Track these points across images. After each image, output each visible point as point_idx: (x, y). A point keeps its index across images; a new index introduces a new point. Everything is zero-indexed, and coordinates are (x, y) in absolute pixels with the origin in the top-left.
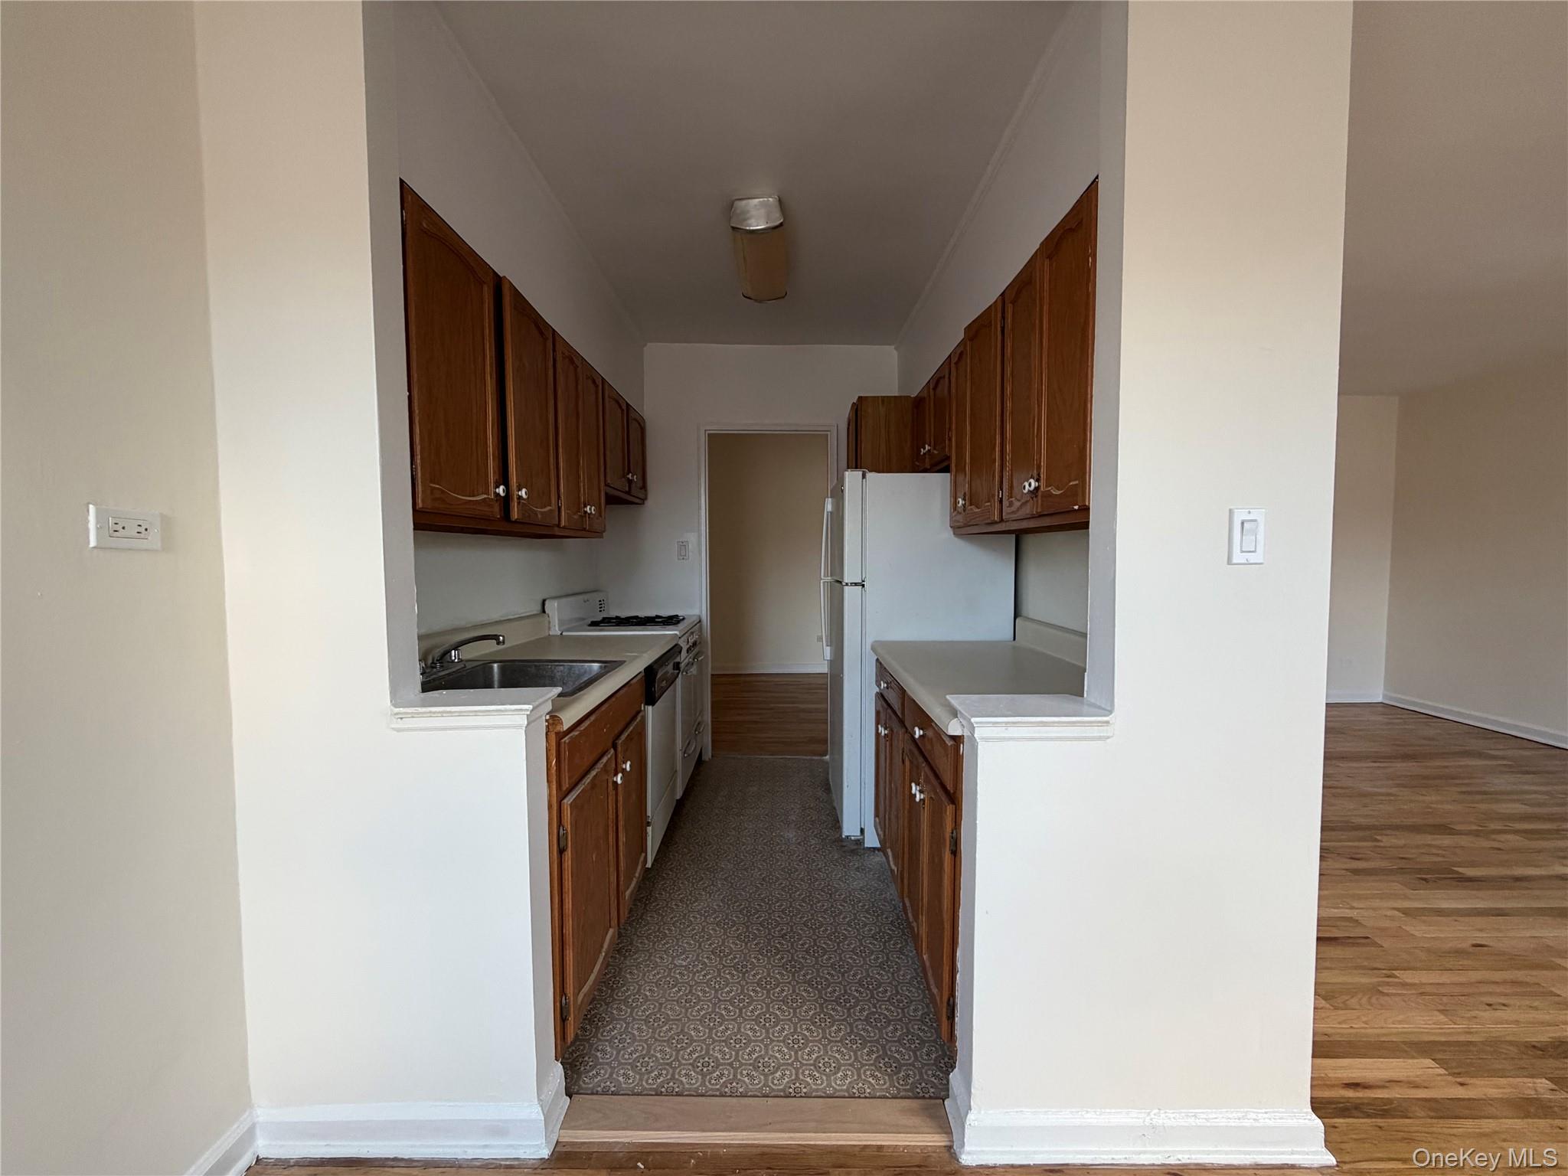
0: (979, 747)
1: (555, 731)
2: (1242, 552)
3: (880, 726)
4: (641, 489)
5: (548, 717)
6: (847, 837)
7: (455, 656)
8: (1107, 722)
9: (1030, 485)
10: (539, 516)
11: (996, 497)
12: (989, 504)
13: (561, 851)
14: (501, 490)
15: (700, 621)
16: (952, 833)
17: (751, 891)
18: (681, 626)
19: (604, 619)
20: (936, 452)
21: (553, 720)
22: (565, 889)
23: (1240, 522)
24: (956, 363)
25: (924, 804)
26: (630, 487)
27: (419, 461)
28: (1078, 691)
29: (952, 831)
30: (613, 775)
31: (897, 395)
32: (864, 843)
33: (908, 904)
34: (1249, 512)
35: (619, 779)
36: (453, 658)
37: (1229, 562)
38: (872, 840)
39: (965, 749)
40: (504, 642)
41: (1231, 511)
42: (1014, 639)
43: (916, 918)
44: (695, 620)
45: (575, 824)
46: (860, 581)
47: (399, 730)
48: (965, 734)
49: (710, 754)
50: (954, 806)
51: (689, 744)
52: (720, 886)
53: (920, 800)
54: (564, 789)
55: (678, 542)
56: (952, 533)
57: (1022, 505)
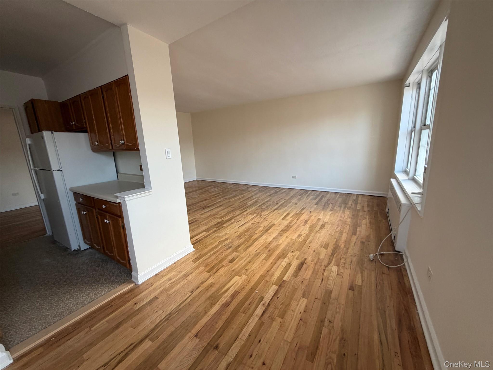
0: (127, 203)
2: (168, 156)
6: (74, 250)
8: (151, 191)
9: (122, 142)
12: (108, 144)
16: (122, 224)
20: (78, 125)
23: (167, 151)
24: (83, 99)
25: (110, 223)
28: (143, 187)
32: (81, 249)
33: (107, 252)
37: (166, 159)
39: (122, 205)
41: (165, 149)
42: (118, 179)
46: (59, 169)
48: (122, 201)
50: (121, 218)
56: (92, 151)
57: (119, 146)
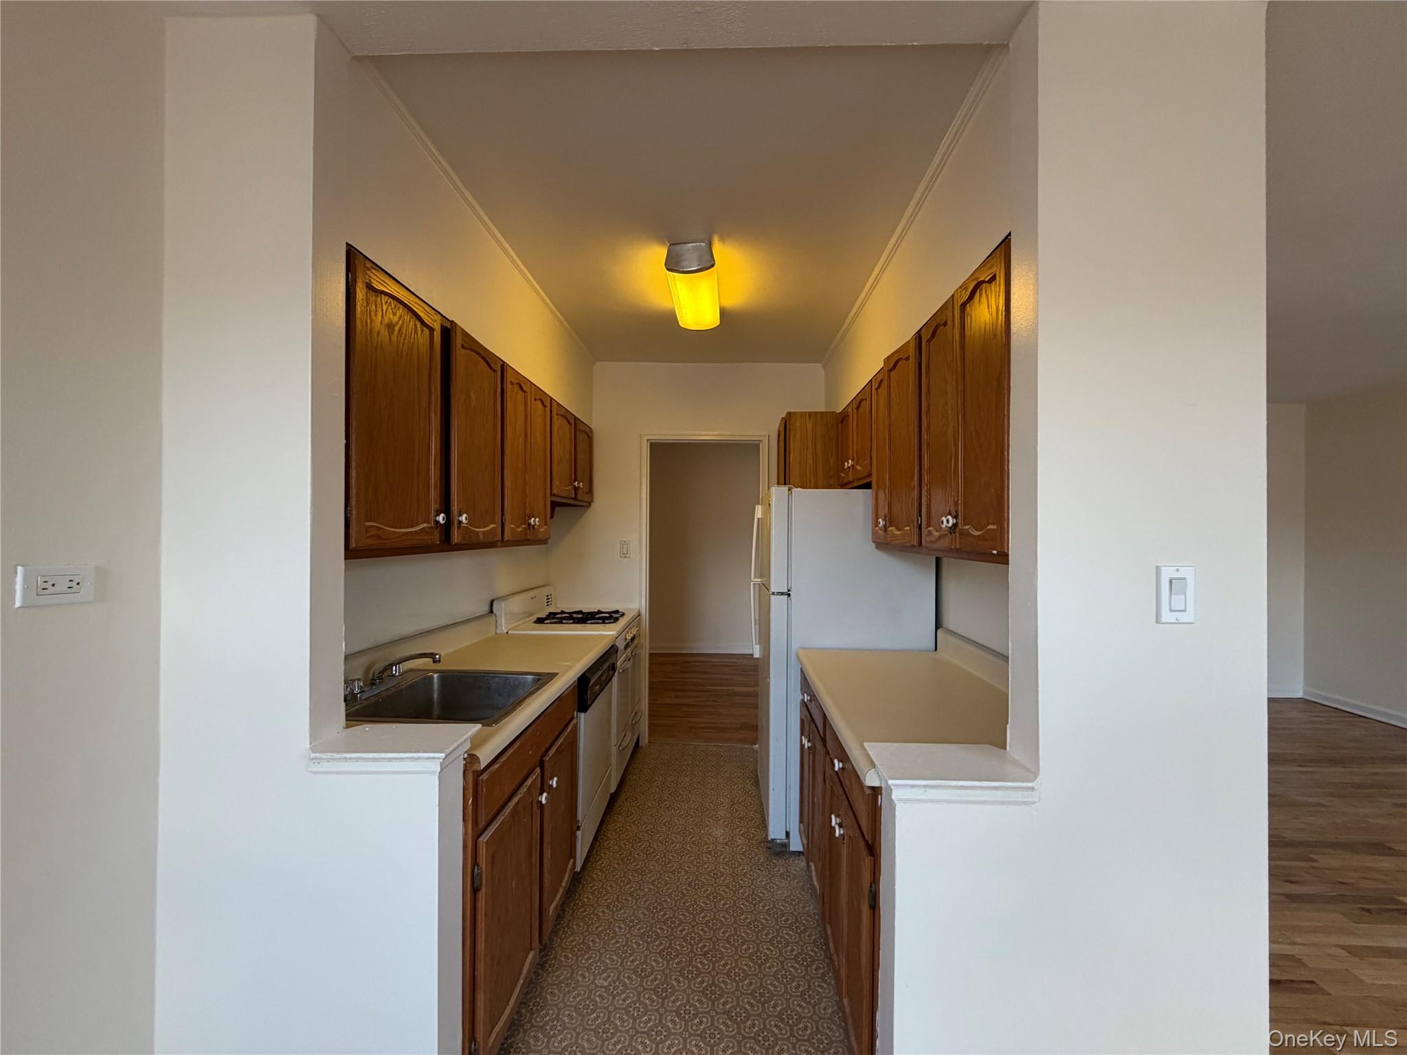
0: (897, 808)
1: (473, 769)
2: (1171, 611)
3: (803, 737)
4: (587, 493)
5: (466, 756)
6: (773, 840)
7: (396, 670)
8: (1033, 789)
9: (948, 521)
10: (481, 536)
11: (916, 523)
12: (908, 528)
13: (475, 891)
14: (441, 518)
15: (639, 615)
16: (871, 887)
17: (676, 898)
18: (622, 622)
19: (550, 613)
20: (859, 468)
21: (471, 759)
22: (478, 930)
23: (1168, 580)
24: (877, 389)
25: (844, 839)
26: (576, 494)
27: (354, 503)
29: (871, 884)
30: (538, 795)
31: (824, 410)
32: (789, 846)
33: (829, 932)
34: (1178, 570)
35: (544, 799)
36: (394, 672)
37: (1158, 621)
38: (796, 845)
39: (883, 801)
40: (439, 661)
41: (1158, 569)
42: (936, 649)
43: (837, 951)
44: (634, 613)
45: (493, 859)
46: (786, 591)
47: (315, 773)
48: (883, 786)
49: (647, 741)
50: (873, 858)
51: (625, 736)
52: (646, 890)
53: (840, 835)
54: (481, 827)
55: (621, 541)
56: (874, 545)
57: (940, 537)
